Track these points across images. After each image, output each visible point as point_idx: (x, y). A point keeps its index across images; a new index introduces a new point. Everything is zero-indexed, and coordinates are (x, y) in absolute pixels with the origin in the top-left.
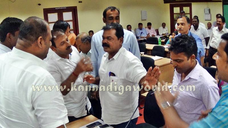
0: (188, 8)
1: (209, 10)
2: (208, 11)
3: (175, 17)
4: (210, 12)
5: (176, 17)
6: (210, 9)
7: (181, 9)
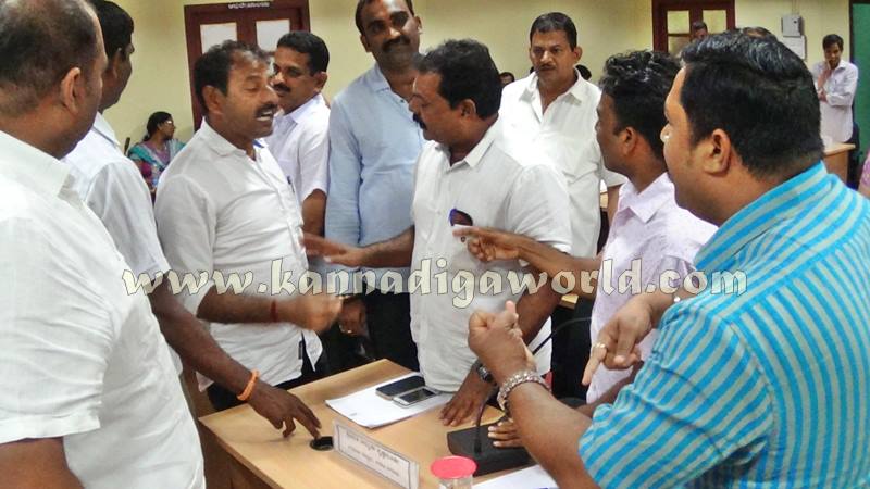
0: (722, 14)
1: (801, 23)
2: (797, 25)
3: (670, 48)
4: (801, 30)
5: (674, 46)
6: (804, 18)
7: (696, 17)
